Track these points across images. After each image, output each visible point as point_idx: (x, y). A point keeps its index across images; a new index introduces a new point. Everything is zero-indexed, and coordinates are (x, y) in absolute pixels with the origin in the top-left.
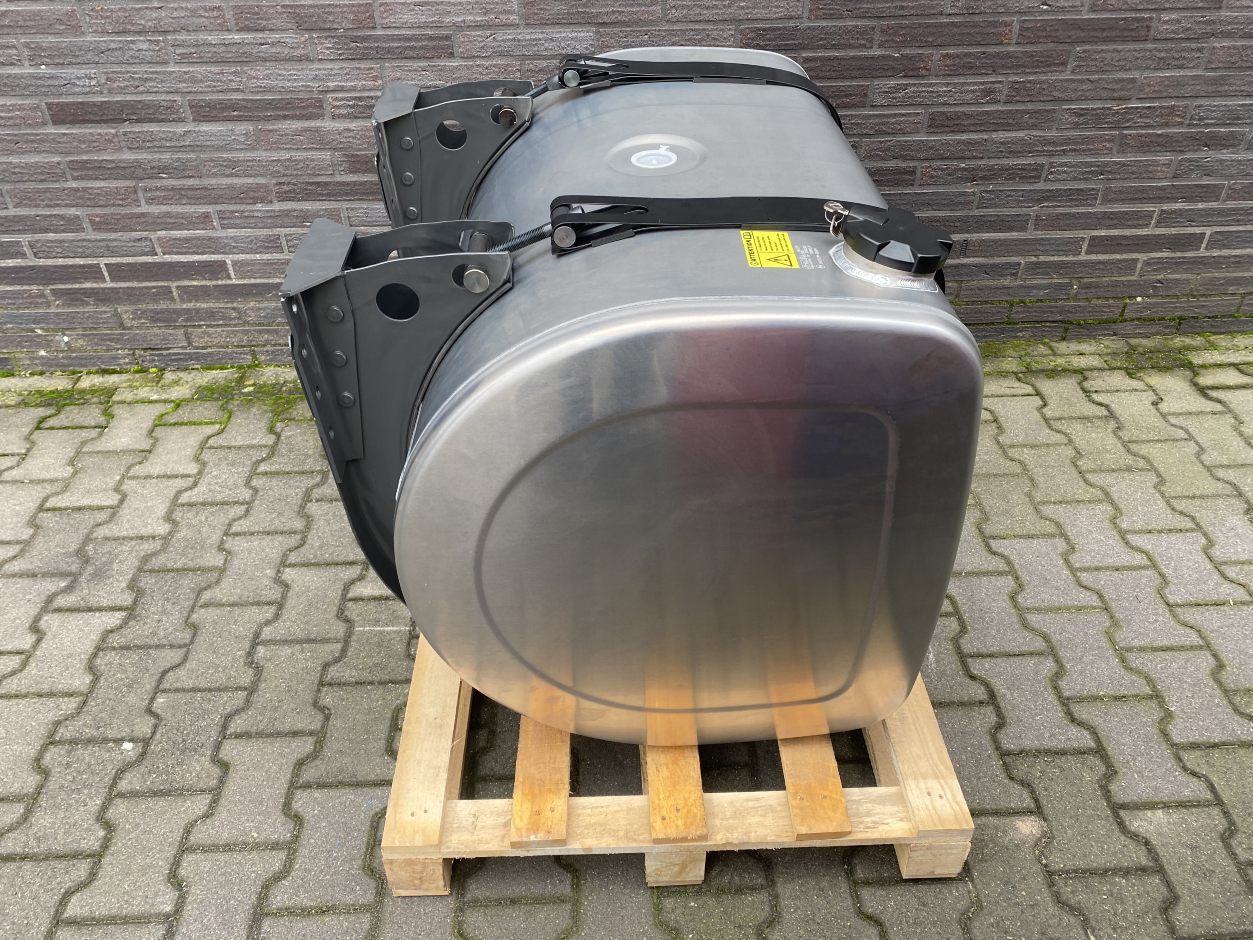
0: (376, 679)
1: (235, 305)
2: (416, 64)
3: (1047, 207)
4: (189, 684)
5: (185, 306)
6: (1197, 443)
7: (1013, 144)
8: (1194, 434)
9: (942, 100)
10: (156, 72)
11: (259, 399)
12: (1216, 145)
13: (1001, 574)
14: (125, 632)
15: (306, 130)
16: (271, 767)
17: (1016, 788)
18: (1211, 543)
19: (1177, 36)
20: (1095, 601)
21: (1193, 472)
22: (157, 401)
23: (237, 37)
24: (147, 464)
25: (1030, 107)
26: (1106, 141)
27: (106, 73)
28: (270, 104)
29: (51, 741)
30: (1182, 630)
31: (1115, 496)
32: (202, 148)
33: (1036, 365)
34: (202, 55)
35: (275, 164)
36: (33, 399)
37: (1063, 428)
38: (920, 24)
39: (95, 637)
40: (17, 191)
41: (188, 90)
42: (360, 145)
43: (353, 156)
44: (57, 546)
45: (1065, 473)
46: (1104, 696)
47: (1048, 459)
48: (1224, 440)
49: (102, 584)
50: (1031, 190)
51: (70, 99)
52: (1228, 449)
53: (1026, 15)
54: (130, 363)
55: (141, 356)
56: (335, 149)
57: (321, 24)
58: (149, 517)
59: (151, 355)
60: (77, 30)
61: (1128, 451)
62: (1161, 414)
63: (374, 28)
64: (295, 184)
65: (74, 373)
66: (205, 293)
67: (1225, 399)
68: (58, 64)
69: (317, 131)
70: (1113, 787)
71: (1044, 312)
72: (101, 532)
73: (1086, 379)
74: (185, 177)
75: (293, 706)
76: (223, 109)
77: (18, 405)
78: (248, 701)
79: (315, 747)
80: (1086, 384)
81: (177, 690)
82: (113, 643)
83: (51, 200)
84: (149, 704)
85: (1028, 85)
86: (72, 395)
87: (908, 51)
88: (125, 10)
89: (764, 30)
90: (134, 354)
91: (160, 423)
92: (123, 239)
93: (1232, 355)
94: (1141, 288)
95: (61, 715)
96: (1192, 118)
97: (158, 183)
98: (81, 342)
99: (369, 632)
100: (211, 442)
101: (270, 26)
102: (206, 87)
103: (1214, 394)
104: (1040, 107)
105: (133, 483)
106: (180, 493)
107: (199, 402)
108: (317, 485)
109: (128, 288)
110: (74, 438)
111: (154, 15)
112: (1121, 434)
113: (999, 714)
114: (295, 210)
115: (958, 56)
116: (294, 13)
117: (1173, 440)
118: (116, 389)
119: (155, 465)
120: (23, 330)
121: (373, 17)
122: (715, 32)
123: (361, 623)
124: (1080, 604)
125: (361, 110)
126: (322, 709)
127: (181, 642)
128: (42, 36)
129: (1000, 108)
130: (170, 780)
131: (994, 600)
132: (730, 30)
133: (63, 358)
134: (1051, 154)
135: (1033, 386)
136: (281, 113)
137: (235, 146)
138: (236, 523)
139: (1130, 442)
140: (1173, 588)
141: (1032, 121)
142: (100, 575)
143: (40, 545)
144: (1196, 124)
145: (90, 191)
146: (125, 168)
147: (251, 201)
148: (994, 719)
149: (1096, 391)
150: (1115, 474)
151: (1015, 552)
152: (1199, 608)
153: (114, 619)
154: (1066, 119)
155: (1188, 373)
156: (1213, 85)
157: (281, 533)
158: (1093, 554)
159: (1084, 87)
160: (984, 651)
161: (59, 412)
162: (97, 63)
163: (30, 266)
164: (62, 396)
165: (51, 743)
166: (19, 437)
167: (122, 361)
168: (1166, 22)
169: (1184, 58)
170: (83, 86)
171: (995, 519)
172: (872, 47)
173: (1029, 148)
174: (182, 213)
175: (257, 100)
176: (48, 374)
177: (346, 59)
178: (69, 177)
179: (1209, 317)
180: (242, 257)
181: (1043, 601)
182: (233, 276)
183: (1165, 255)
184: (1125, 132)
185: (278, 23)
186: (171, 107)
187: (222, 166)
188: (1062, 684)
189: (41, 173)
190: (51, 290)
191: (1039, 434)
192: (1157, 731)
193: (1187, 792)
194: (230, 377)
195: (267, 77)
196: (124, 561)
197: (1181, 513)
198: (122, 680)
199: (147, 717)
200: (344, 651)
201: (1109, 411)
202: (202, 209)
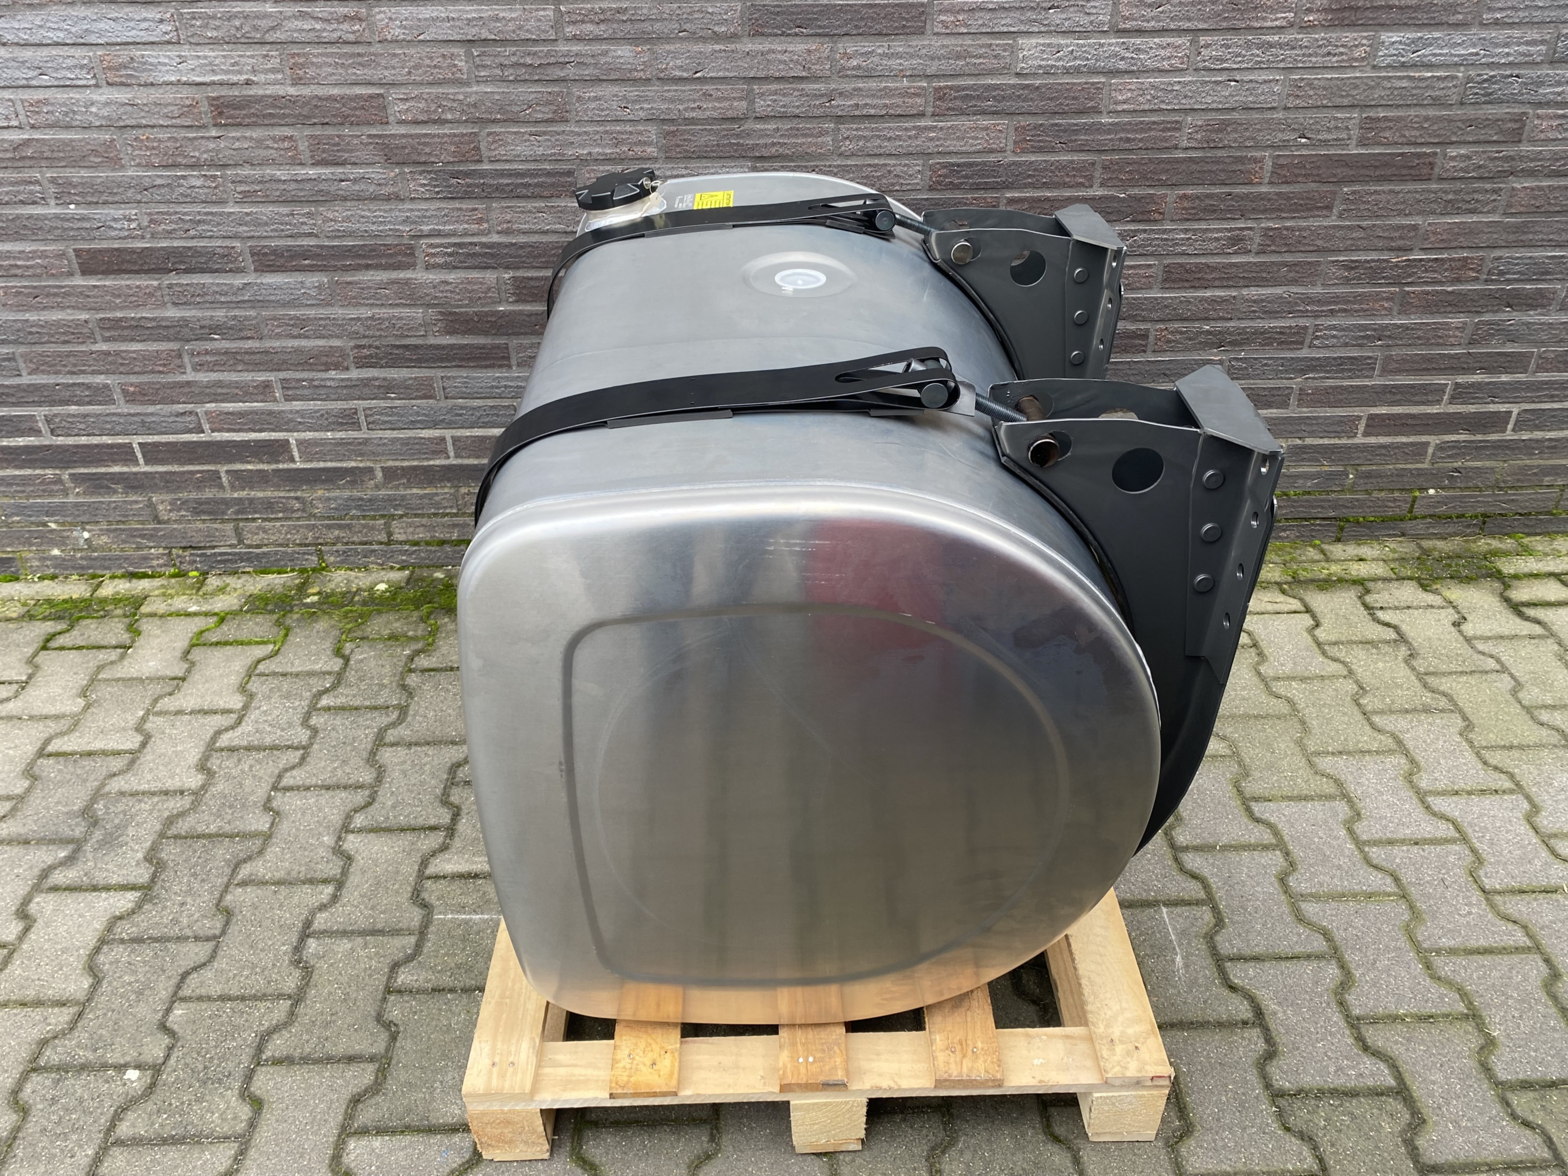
0: (459, 985)
1: (299, 494)
2: (530, 205)
3: (1314, 378)
4: (216, 990)
5: (236, 495)
6: (1512, 676)
7: (1269, 302)
8: (1507, 664)
9: (1179, 249)
10: (211, 213)
11: (325, 613)
12: (1521, 305)
13: (1266, 847)
14: (137, 918)
15: (394, 282)
16: (317, 1105)
17: (1293, 1144)
18: (1535, 809)
19: (1467, 175)
20: (1389, 886)
21: (1508, 714)
22: (195, 614)
23: (312, 172)
24: (178, 695)
25: (1289, 258)
26: (1383, 299)
27: (150, 214)
28: (349, 251)
29: (33, 1068)
30: (1504, 926)
31: (1410, 745)
32: (264, 303)
33: (1305, 573)
34: (268, 193)
35: (353, 322)
36: (41, 610)
37: (1341, 655)
38: (1150, 159)
39: (99, 925)
40: (33, 354)
41: (249, 234)
42: (460, 300)
43: (451, 313)
44: (58, 803)
45: (1345, 714)
46: (1406, 1016)
47: (1323, 696)
48: (1547, 672)
49: (112, 854)
50: (1292, 358)
51: (105, 245)
52: (1551, 685)
53: (1280, 150)
54: (165, 565)
55: (179, 556)
56: (429, 306)
57: (415, 157)
58: (177, 766)
59: (191, 555)
60: (116, 163)
61: (1425, 686)
62: (1465, 637)
63: (480, 161)
64: (377, 348)
65: (94, 577)
66: (262, 479)
67: (1546, 620)
68: (90, 203)
69: (406, 284)
70: (1421, 1142)
71: (1313, 507)
72: (115, 785)
73: (1368, 591)
74: (242, 338)
75: (349, 1020)
76: (291, 258)
77: (21, 618)
78: (292, 1014)
79: (377, 1077)
80: (1368, 599)
81: (200, 999)
82: (121, 933)
83: (75, 365)
84: (163, 1017)
85: (1285, 232)
86: (90, 605)
87: (1136, 191)
88: (176, 140)
89: (958, 165)
90: (170, 553)
91: (198, 642)
92: (163, 413)
93: (1551, 563)
94: (1434, 478)
95: (48, 1032)
96: (1489, 273)
97: (209, 346)
98: (105, 539)
99: (452, 921)
100: (261, 667)
101: (353, 160)
102: (272, 231)
103: (1531, 612)
104: (1300, 258)
105: (159, 720)
106: (218, 733)
107: (248, 616)
108: (393, 725)
109: (166, 473)
110: (88, 662)
111: (212, 146)
112: (1414, 663)
113: (1269, 1039)
114: (377, 379)
115: (1198, 197)
116: (383, 144)
117: (1481, 672)
118: (145, 598)
119: (188, 698)
120: (32, 523)
121: (479, 149)
122: (898, 169)
123: (442, 909)
124: (1369, 890)
125: (462, 258)
126: (388, 1025)
127: (210, 933)
128: (73, 170)
129: (1251, 260)
130: (184, 1123)
131: (1258, 884)
132: (917, 165)
133: (81, 558)
134: (1316, 315)
135: (1301, 600)
136: (363, 262)
137: (305, 301)
138: (288, 774)
139: (1426, 674)
140: (1489, 869)
141: (1292, 275)
142: (111, 842)
143: (36, 800)
144: (1496, 280)
145: (124, 355)
146: (167, 327)
147: (323, 368)
148: (1261, 1045)
149: (1381, 608)
150: (1409, 716)
151: (1283, 819)
152: (1524, 896)
153: (125, 901)
154: (1334, 273)
155: (1497, 585)
156: (1514, 233)
157: (345, 788)
158: (1384, 822)
159: (1354, 235)
160: (1247, 952)
161: (72, 627)
162: (139, 202)
163: (45, 446)
164: (76, 607)
165: (34, 1070)
166: (20, 660)
167: (155, 563)
168: (1453, 158)
169: (1477, 201)
170: (120, 230)
171: (1257, 774)
172: (1092, 186)
173: (1287, 307)
174: (237, 382)
175: (333, 247)
176: (61, 578)
177: (444, 198)
178: (98, 337)
179: (1521, 515)
180: (309, 435)
181: (1322, 885)
182: (297, 459)
183: (1462, 437)
184: (1407, 289)
185: (362, 155)
186: (228, 255)
187: (288, 325)
188: (1350, 998)
189: (64, 333)
190: (70, 475)
191: (1310, 664)
192: (1477, 1065)
193: (1518, 1149)
194: (289, 584)
195: (347, 219)
196: (143, 823)
197: (1496, 768)
198: (130, 984)
199: (159, 1036)
200: (419, 947)
201: (1398, 633)
202: (261, 377)
